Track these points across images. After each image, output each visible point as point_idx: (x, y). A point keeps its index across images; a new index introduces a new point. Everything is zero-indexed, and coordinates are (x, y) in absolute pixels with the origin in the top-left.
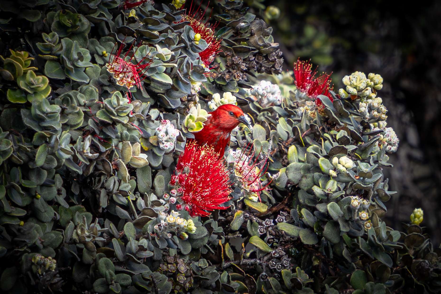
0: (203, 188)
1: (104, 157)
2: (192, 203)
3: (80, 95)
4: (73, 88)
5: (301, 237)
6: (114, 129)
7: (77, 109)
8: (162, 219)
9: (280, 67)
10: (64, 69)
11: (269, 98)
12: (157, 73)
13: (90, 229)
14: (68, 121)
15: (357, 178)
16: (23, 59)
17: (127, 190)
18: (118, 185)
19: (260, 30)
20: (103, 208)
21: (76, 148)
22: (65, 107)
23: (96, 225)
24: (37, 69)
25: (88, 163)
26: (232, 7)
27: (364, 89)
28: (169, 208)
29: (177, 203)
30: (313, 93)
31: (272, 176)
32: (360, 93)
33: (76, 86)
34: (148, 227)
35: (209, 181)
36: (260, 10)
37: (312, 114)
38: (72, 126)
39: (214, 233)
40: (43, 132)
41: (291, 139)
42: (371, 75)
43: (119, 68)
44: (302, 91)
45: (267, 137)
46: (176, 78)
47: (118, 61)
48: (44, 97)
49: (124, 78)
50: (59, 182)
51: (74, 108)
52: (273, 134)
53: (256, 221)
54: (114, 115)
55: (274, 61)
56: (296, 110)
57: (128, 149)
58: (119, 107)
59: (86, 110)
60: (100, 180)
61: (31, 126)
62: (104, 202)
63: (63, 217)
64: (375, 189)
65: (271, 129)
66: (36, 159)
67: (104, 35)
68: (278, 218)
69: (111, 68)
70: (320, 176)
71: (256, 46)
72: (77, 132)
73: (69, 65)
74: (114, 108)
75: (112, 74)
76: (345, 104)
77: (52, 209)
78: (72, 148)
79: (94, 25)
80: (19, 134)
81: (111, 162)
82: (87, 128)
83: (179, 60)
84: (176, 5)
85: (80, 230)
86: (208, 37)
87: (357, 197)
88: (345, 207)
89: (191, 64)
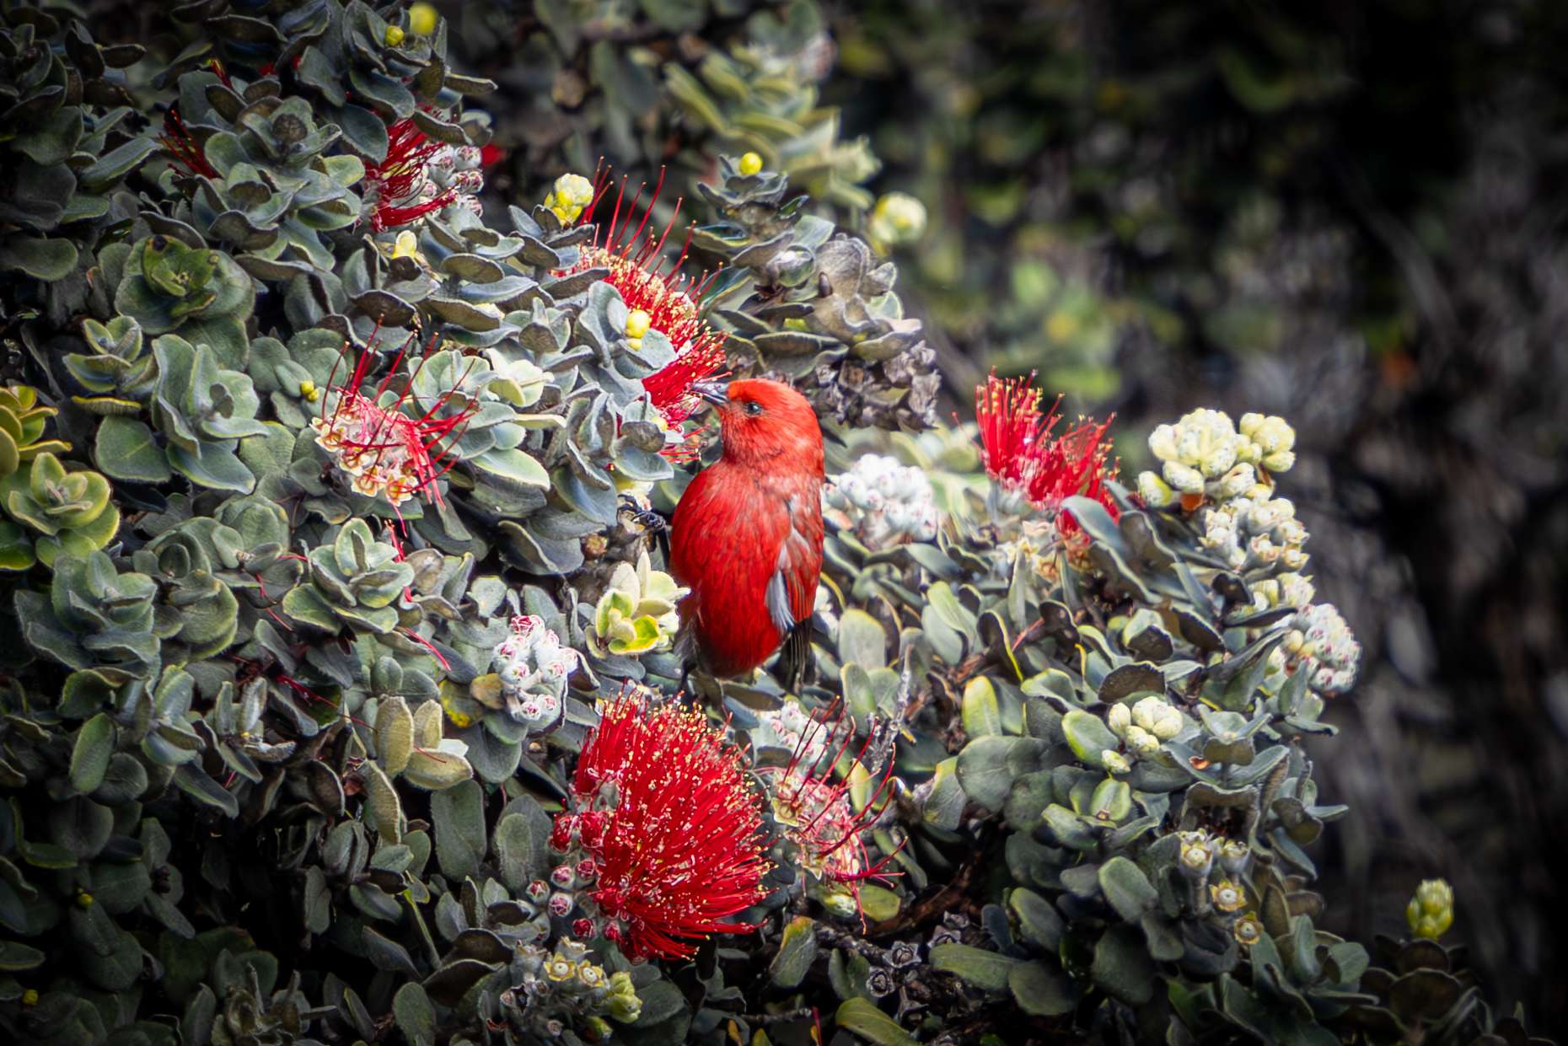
0: (667, 857)
1: (314, 754)
2: (628, 911)
3: (222, 534)
4: (197, 510)
5: (1015, 992)
6: (348, 652)
7: (212, 586)
8: (526, 968)
9: (929, 403)
10: (164, 448)
11: (891, 515)
12: (494, 451)
13: (274, 1012)
14: (184, 629)
15: (1202, 766)
16: (18, 413)
17: (398, 867)
18: (366, 852)
19: (851, 276)
20: (314, 935)
21: (214, 723)
22: (170, 579)
23: (292, 998)
24: (66, 447)
25: (258, 778)
26: (750, 196)
27: (1226, 472)
28: (548, 932)
29: (577, 912)
30: (1049, 491)
31: (912, 789)
32: (1214, 486)
33: (207, 503)
34: (480, 1000)
35: (691, 832)
36: (854, 214)
37: (1046, 569)
38: (197, 648)
39: (708, 1004)
40: (94, 672)
41: (973, 659)
42: (1251, 420)
43: (358, 435)
44: (1006, 487)
45: (891, 654)
46: (564, 469)
47: (355, 408)
48: (95, 545)
49: (379, 468)
50: (157, 845)
51: (203, 583)
52: (910, 642)
53: (861, 952)
54: (345, 604)
55: (906, 383)
56: (991, 554)
57: (398, 723)
58: (362, 575)
59: (247, 584)
60: (300, 836)
61: (52, 652)
62: (317, 913)
63: (173, 972)
64: (1266, 802)
65: (904, 626)
66: (72, 768)
67: (306, 324)
68: (936, 937)
69: (332, 434)
70: (1075, 778)
71: (839, 332)
72: (218, 668)
73: (182, 431)
74: (346, 580)
75: (335, 456)
76: (1160, 525)
77: (135, 941)
78: (198, 726)
79: (266, 290)
80: (10, 679)
81: (339, 773)
82: (249, 652)
83: (573, 405)
84: (558, 212)
85: (236, 1015)
86: (680, 323)
87: (1201, 834)
88: (1161, 871)
89: (615, 418)
